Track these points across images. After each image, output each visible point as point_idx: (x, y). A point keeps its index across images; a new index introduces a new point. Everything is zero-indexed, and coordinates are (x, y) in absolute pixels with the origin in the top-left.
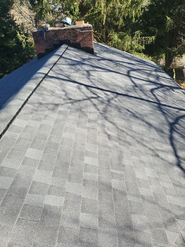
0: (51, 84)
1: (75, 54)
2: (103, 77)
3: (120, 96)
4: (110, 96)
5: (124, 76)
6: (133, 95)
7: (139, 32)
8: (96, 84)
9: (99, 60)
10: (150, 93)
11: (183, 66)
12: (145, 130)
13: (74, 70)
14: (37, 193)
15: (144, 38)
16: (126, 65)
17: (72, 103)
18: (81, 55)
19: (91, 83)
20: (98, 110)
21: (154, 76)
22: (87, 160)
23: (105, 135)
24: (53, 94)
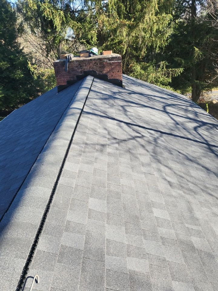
0: (89, 120)
1: (103, 87)
2: (140, 113)
3: (164, 135)
4: (155, 135)
5: (161, 112)
6: (178, 134)
7: (165, 63)
8: (136, 121)
9: (130, 94)
10: (195, 132)
11: (212, 100)
12: (204, 176)
13: (108, 105)
14: (115, 255)
15: (171, 70)
16: (159, 100)
17: (118, 143)
18: (109, 88)
19: (130, 120)
20: (147, 151)
21: (191, 112)
22: (157, 212)
23: (166, 182)
24: (96, 133)
